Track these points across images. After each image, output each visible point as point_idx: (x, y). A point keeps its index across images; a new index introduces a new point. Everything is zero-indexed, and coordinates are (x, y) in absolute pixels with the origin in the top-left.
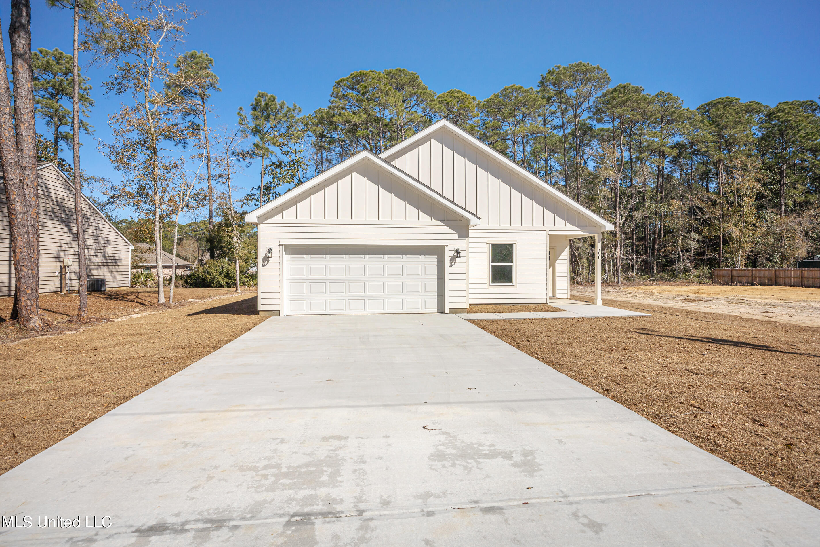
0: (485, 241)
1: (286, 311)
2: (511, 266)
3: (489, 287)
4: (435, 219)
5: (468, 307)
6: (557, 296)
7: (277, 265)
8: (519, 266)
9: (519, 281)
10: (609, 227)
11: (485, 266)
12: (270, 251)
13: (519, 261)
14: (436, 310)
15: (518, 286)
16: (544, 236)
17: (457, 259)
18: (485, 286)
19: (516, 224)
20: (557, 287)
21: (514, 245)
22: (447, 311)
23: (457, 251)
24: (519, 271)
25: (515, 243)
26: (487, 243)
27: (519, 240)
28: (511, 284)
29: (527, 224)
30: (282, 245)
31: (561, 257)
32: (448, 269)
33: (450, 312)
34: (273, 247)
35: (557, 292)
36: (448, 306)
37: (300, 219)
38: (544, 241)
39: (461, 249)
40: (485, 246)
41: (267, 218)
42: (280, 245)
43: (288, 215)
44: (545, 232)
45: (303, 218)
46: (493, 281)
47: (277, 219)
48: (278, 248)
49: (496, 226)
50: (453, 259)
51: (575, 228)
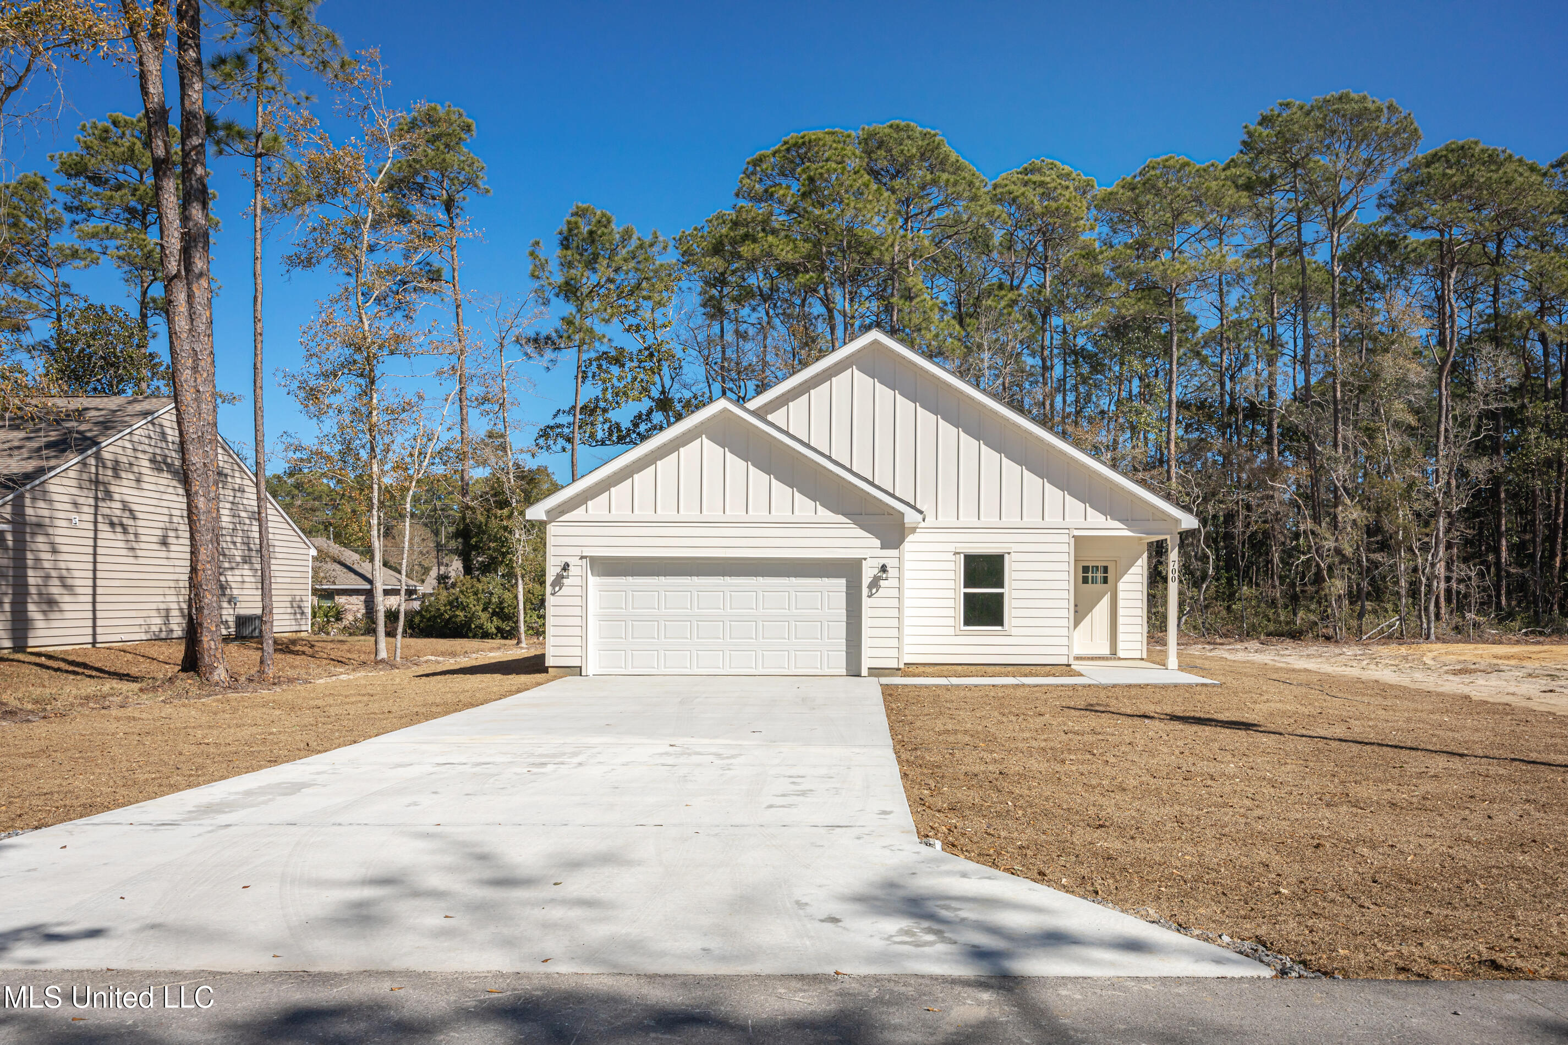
0: (952, 547)
1: (591, 669)
2: (1001, 595)
3: (959, 633)
5: (902, 666)
6: (1121, 654)
7: (578, 591)
8: (1015, 594)
9: (1015, 622)
10: (1189, 522)
11: (951, 594)
12: (566, 567)
13: (1015, 585)
14: (844, 672)
15: (1014, 631)
16: (1065, 538)
17: (882, 583)
18: (951, 631)
19: (1011, 519)
20: (1121, 637)
21: (1006, 556)
22: (864, 672)
23: (884, 569)
24: (1015, 603)
25: (1009, 553)
26: (956, 553)
27: (1015, 547)
28: (999, 628)
29: (1031, 519)
30: (586, 557)
31: (1126, 578)
32: (866, 602)
33: (870, 675)
34: (573, 561)
35: (1121, 645)
36: (866, 664)
37: (616, 514)
38: (1065, 548)
39: (890, 563)
40: (953, 558)
41: (563, 513)
42: (582, 558)
43: (596, 508)
44: (1067, 531)
45: (621, 511)
46: (967, 623)
47: (578, 513)
48: (580, 562)
49: (973, 521)
50: (875, 583)
51: (1117, 524)
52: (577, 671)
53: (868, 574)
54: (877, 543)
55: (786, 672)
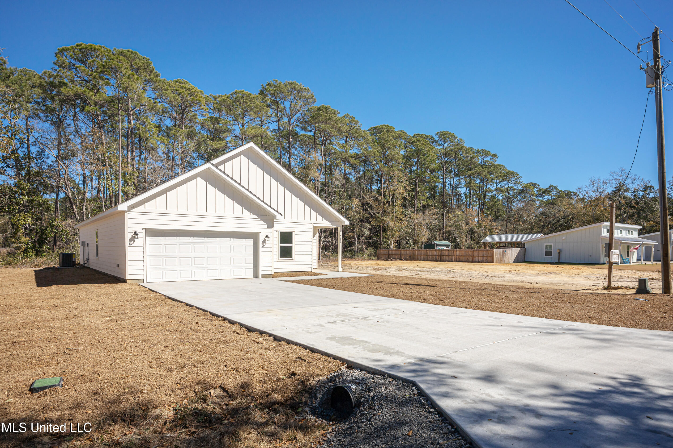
0: (277, 229)
2: (291, 246)
3: (278, 260)
4: (253, 214)
5: (273, 273)
7: (141, 244)
8: (296, 246)
9: (296, 256)
10: (347, 223)
11: (276, 246)
12: (136, 233)
13: (296, 243)
14: (252, 277)
15: (296, 260)
16: (311, 227)
17: (267, 242)
18: (276, 260)
19: (295, 219)
21: (293, 232)
22: (260, 276)
23: (267, 236)
24: (296, 250)
26: (277, 231)
27: (295, 230)
28: (291, 259)
29: (301, 219)
30: (145, 229)
32: (261, 249)
33: (262, 278)
34: (139, 231)
36: (261, 273)
37: (159, 210)
38: (310, 230)
39: (270, 235)
40: (277, 233)
41: (134, 208)
42: (143, 229)
43: (150, 206)
44: (311, 224)
45: (161, 208)
46: (281, 257)
47: (141, 208)
48: (142, 231)
49: (283, 219)
50: (264, 242)
51: (328, 223)
52: (142, 281)
53: (262, 238)
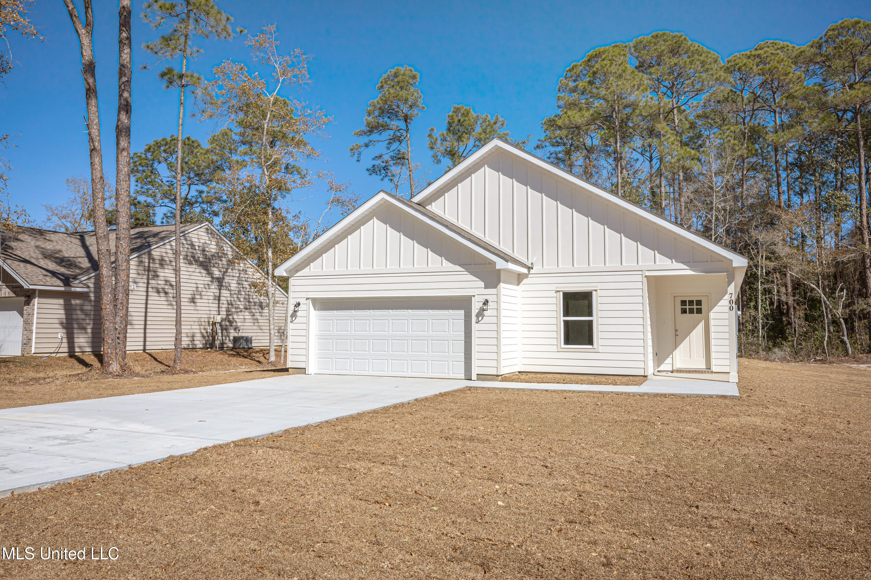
0: (554, 287)
1: (312, 369)
2: (591, 322)
3: (561, 350)
6: (714, 369)
7: (304, 320)
8: (601, 321)
9: (601, 342)
11: (554, 321)
12: (298, 305)
13: (601, 314)
14: (463, 376)
15: (601, 349)
16: (639, 278)
17: (485, 313)
18: (554, 348)
19: (597, 264)
20: (713, 355)
21: (594, 293)
22: (474, 377)
23: (486, 302)
24: (601, 328)
25: (596, 291)
26: (557, 292)
27: (600, 286)
28: (590, 347)
29: (612, 264)
30: (309, 299)
32: (475, 326)
33: (477, 379)
34: (302, 301)
35: (713, 362)
36: (475, 371)
37: (325, 272)
38: (639, 285)
39: (490, 299)
40: (555, 295)
41: (297, 271)
42: (307, 299)
44: (641, 273)
45: (328, 269)
46: (566, 342)
48: (306, 302)
49: (569, 268)
50: (481, 313)
52: (302, 371)
53: (476, 306)
54: (482, 284)
55: (426, 375)
